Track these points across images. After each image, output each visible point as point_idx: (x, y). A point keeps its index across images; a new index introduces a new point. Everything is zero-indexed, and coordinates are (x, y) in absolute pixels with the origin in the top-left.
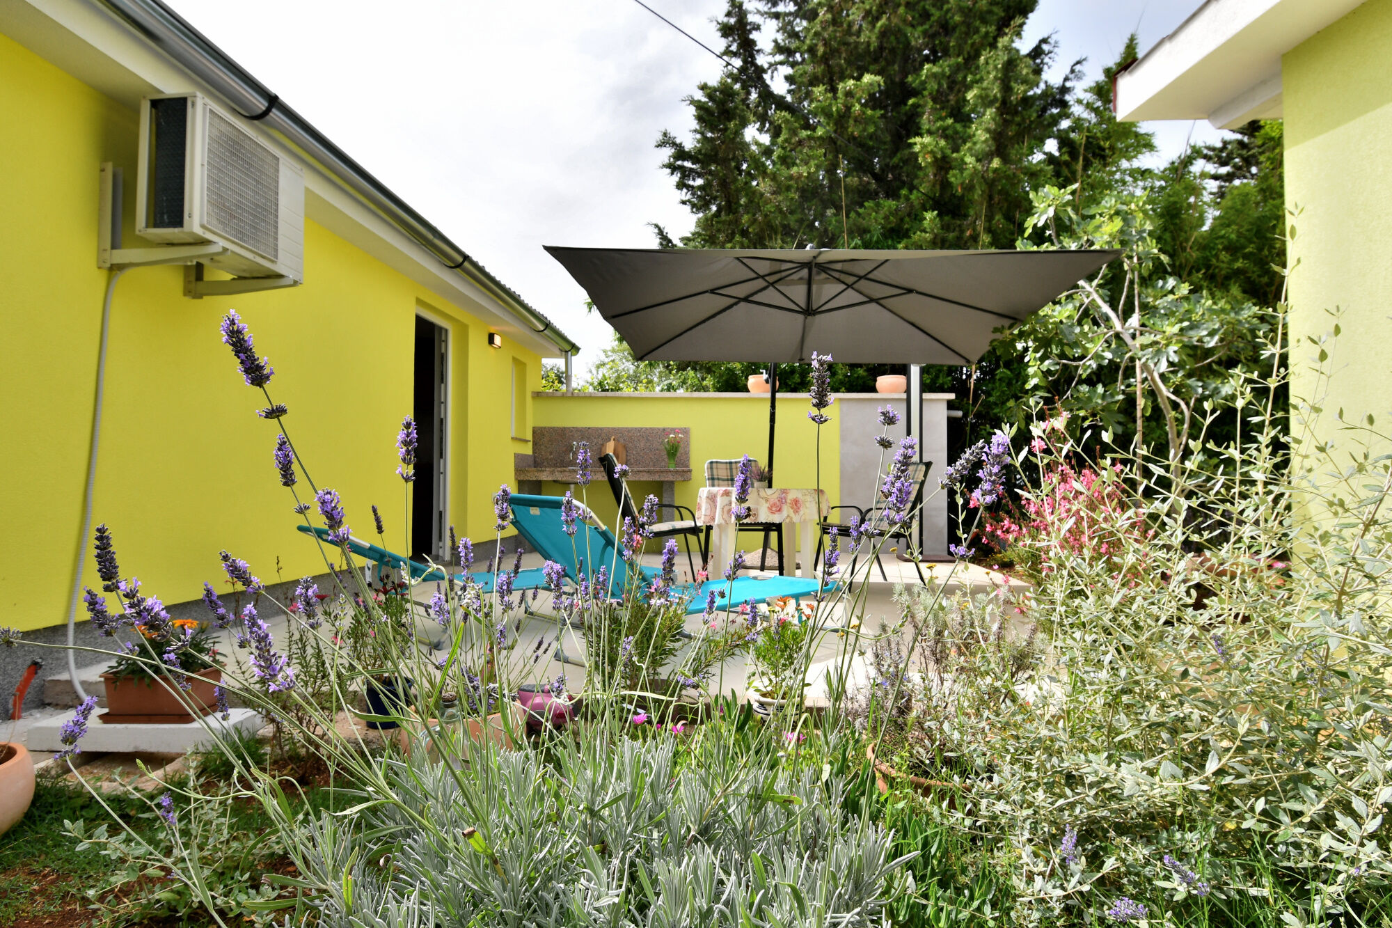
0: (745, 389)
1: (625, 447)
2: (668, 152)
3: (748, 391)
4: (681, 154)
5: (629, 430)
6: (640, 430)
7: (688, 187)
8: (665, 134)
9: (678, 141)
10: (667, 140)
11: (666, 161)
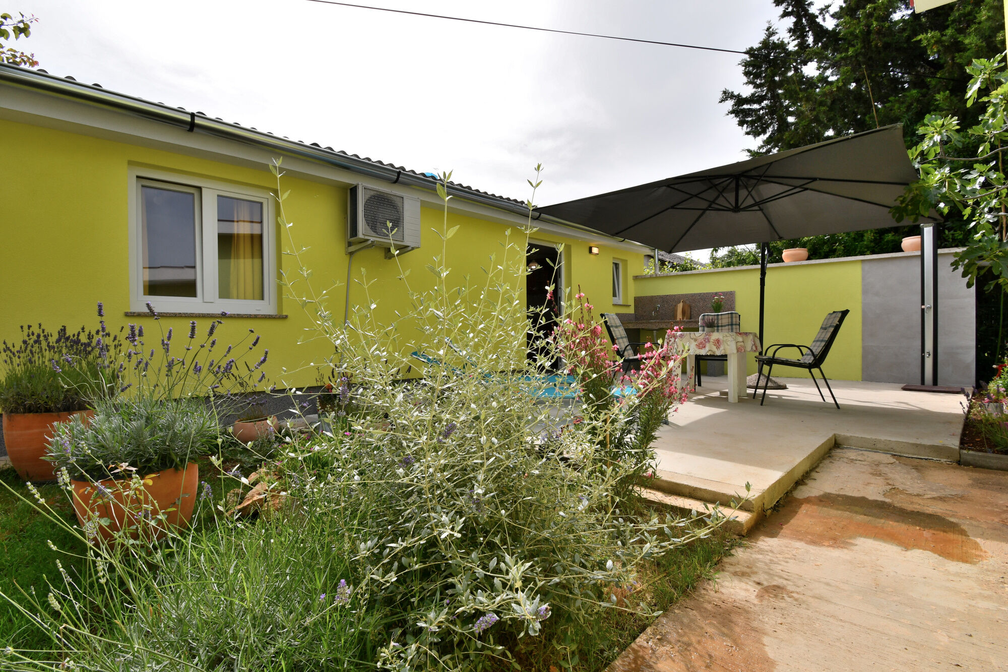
0: (781, 260)
1: (690, 307)
2: (730, 104)
3: (783, 261)
4: (740, 100)
5: (693, 295)
6: (700, 294)
7: (747, 122)
8: (725, 92)
9: (736, 93)
10: (727, 95)
11: (731, 109)
